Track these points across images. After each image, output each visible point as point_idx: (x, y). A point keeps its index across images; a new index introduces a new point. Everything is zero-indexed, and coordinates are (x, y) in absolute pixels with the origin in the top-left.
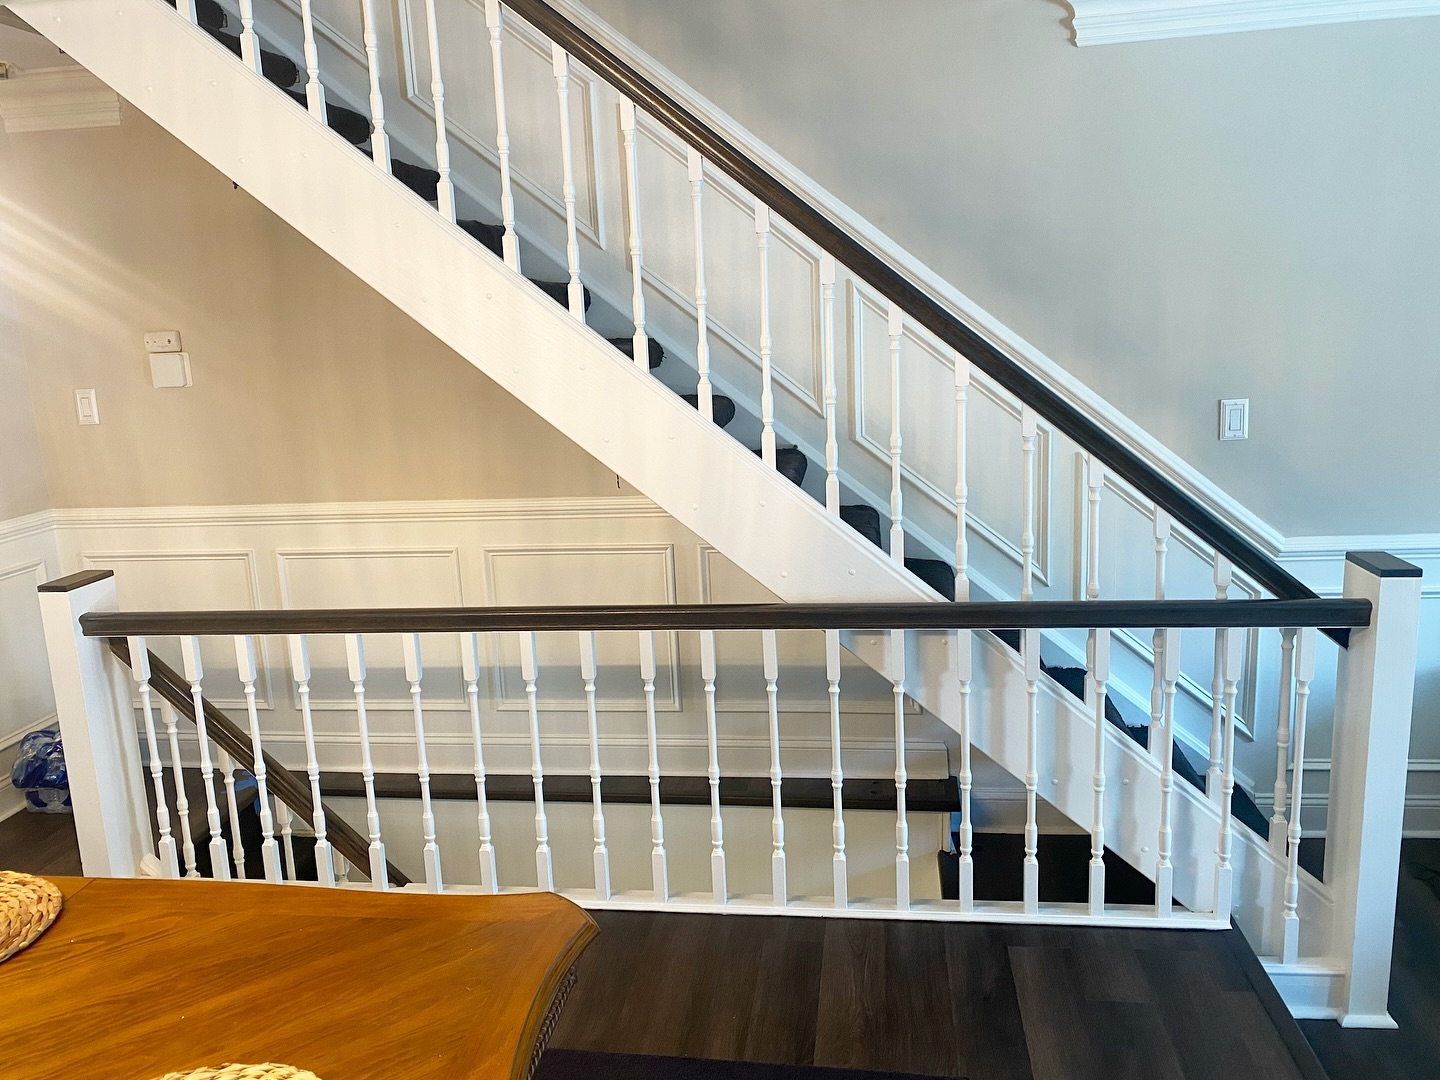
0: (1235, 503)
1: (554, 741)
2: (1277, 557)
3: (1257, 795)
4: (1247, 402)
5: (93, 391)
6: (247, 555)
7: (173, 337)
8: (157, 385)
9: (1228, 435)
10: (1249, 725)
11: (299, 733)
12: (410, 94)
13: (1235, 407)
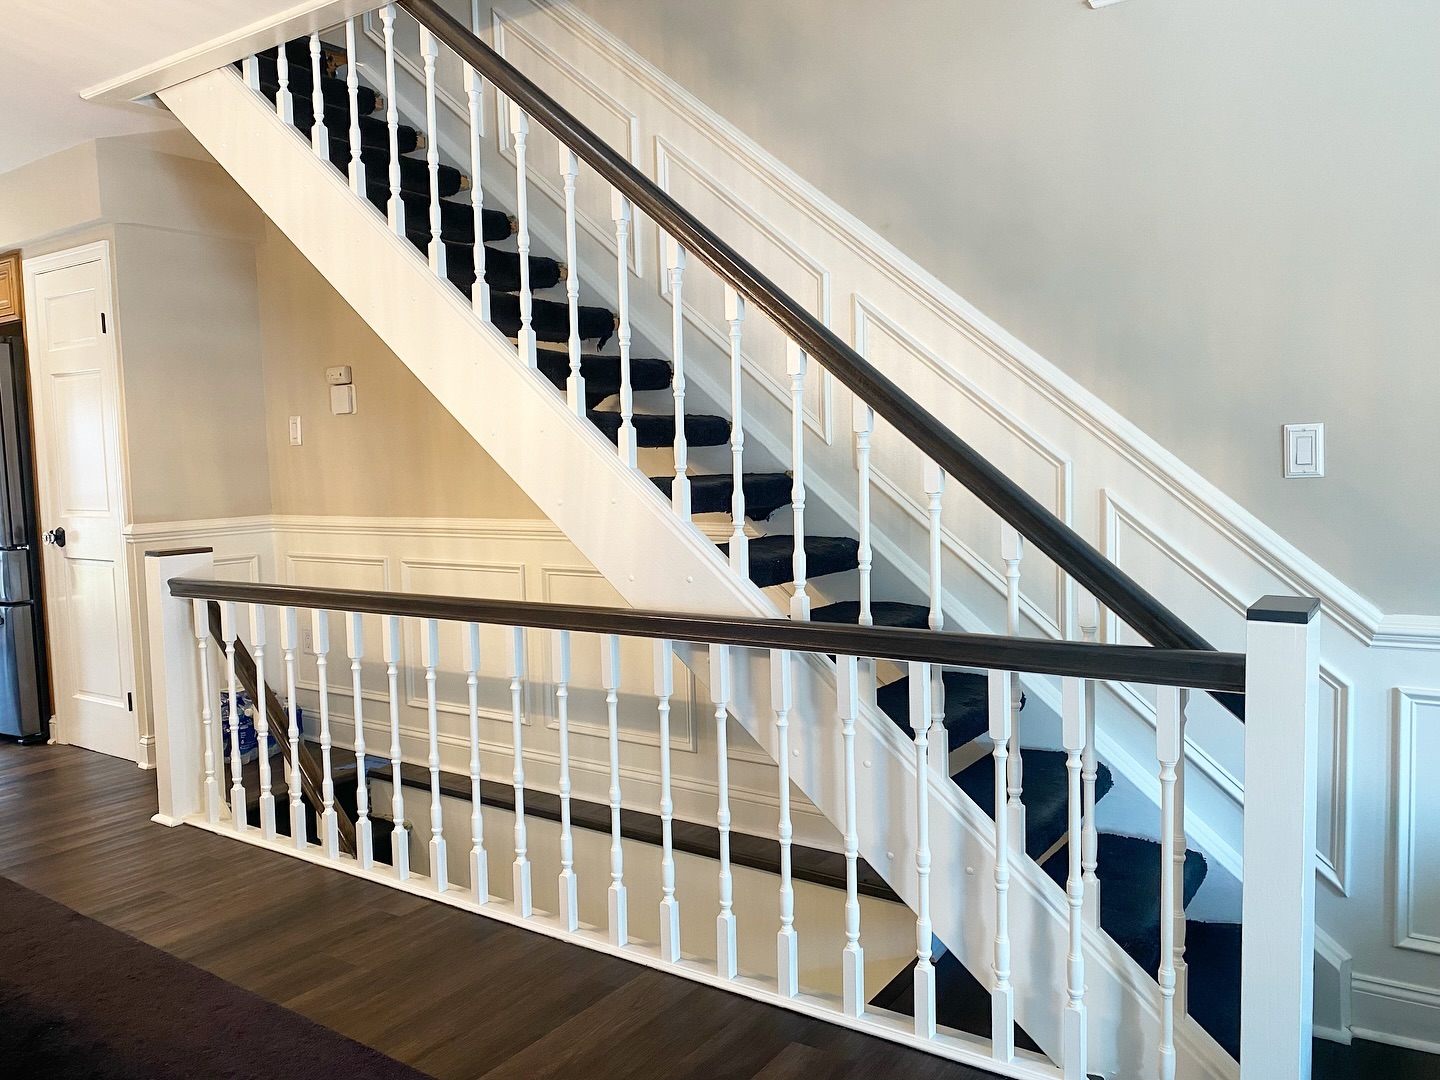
0: (1309, 562)
1: (589, 766)
2: (1372, 640)
3: (1355, 974)
4: (1320, 428)
5: (299, 418)
6: (383, 561)
7: (342, 370)
8: (335, 412)
9: (1293, 470)
10: (1339, 870)
11: (423, 730)
12: (502, 148)
13: (1304, 434)
